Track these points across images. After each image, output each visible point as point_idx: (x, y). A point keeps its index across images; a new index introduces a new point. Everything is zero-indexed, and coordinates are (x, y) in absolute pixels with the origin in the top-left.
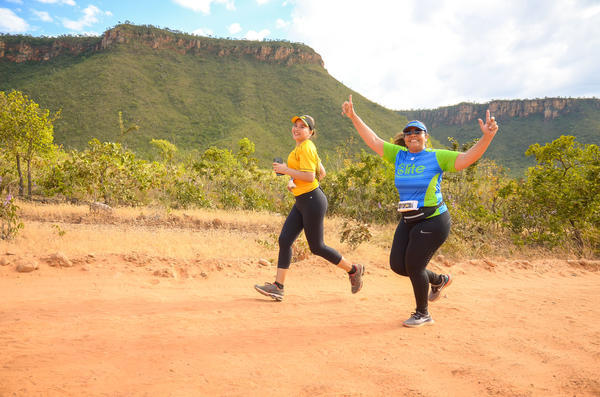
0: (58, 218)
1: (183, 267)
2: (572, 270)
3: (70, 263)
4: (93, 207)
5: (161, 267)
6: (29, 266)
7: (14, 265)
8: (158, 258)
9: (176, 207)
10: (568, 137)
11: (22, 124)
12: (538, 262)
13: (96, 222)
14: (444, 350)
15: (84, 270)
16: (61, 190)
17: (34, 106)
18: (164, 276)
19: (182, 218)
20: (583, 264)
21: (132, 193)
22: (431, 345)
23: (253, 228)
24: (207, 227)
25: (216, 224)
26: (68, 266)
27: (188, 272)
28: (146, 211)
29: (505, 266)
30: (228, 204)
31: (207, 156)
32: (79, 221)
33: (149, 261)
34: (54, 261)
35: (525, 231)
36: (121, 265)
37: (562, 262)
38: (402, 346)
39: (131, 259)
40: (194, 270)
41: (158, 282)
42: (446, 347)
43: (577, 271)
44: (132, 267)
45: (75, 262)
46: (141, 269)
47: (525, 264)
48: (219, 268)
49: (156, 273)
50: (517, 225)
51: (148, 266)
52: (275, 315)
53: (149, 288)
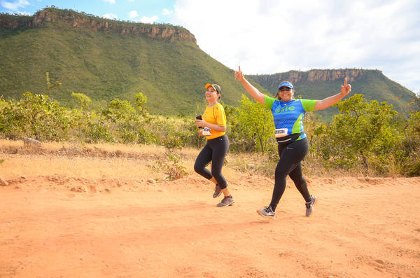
1: (92, 185)
2: (361, 184)
3: (7, 183)
4: (27, 142)
5: (76, 185)
8: (74, 178)
9: (89, 142)
10: (359, 95)
12: (339, 179)
13: (28, 152)
14: (274, 239)
15: (17, 188)
18: (78, 191)
19: (93, 149)
20: (367, 180)
21: (57, 131)
22: (265, 236)
23: (145, 156)
24: (112, 156)
25: (118, 154)
26: (5, 185)
27: (97, 188)
28: (67, 145)
29: (317, 182)
30: (127, 139)
31: (112, 106)
32: (15, 152)
33: (67, 180)
35: (332, 158)
36: (48, 183)
37: (354, 179)
38: (246, 238)
39: (54, 180)
40: (100, 187)
41: (74, 196)
42: (276, 238)
43: (364, 185)
44: (54, 185)
45: (10, 182)
46: (62, 187)
47: (331, 180)
48: (119, 185)
49: (73, 190)
50: (326, 154)
51: (67, 184)
52: (157, 218)
53: (67, 200)
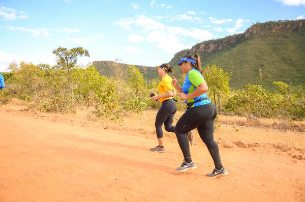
0: (233, 123)
3: (247, 146)
4: (249, 118)
5: (298, 154)
6: (229, 145)
7: (223, 144)
8: (295, 148)
9: (294, 119)
11: (216, 79)
13: (251, 125)
15: (254, 150)
16: (233, 109)
17: (221, 70)
18: (299, 159)
19: (300, 126)
21: (268, 111)
26: (246, 147)
28: (277, 121)
32: (243, 125)
33: (289, 149)
34: (239, 144)
36: (275, 149)
39: (278, 147)
41: (296, 162)
44: (279, 151)
45: (249, 146)
46: (285, 153)
49: (294, 157)
51: (289, 152)
53: (292, 165)
